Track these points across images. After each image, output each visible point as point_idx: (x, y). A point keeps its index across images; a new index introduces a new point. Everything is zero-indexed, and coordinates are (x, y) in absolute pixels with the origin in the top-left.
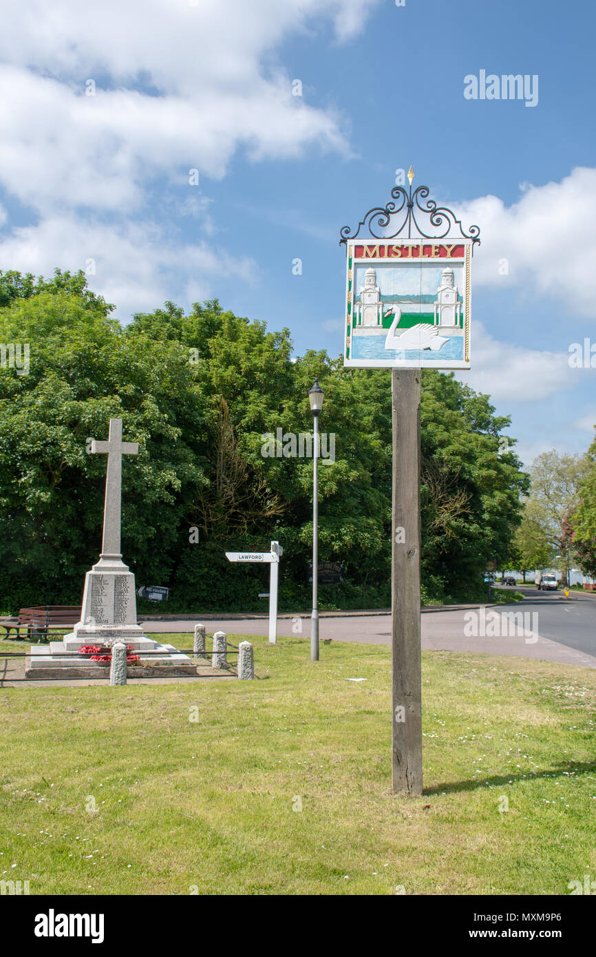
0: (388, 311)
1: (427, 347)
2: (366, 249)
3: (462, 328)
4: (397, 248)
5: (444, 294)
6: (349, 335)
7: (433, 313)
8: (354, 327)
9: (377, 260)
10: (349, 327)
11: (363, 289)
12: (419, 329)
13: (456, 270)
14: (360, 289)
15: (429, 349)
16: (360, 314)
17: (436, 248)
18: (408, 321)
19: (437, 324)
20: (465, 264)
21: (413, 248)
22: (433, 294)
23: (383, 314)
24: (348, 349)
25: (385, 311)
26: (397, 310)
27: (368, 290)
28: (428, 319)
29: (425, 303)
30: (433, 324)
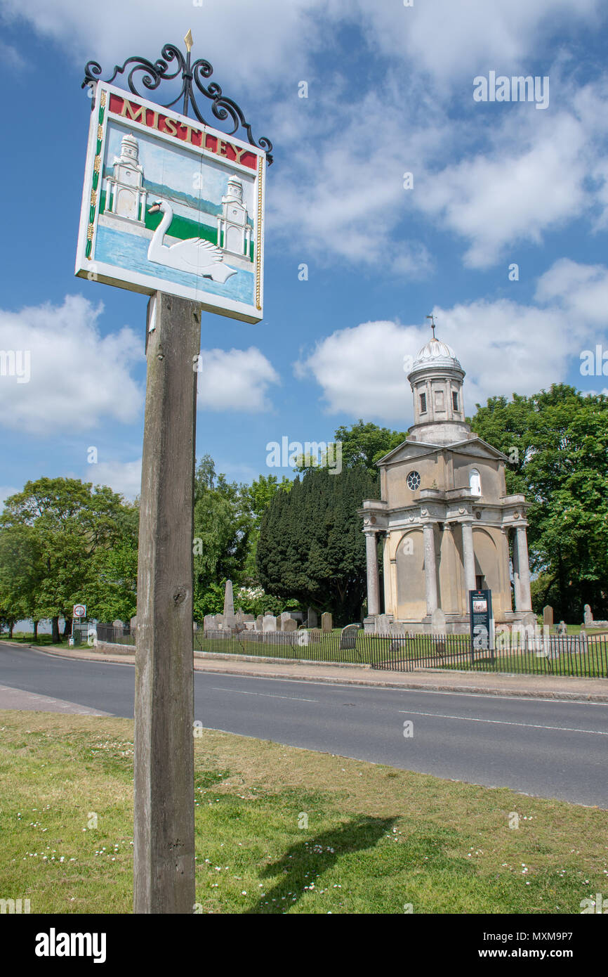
0: (155, 204)
1: (209, 274)
2: (126, 105)
3: (252, 261)
4: (172, 122)
5: (231, 208)
6: (92, 221)
7: (217, 230)
8: (101, 212)
9: (141, 126)
10: (92, 209)
11: (117, 160)
12: (196, 245)
13: (245, 183)
14: (112, 158)
15: (209, 277)
16: (111, 195)
17: (223, 144)
18: (182, 229)
19: (222, 246)
20: (257, 179)
21: (193, 131)
22: (218, 204)
23: (147, 207)
24: (89, 243)
25: (150, 203)
26: (169, 209)
27: (127, 164)
28: (209, 234)
29: (205, 211)
30: (216, 244)
